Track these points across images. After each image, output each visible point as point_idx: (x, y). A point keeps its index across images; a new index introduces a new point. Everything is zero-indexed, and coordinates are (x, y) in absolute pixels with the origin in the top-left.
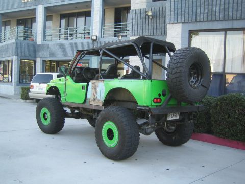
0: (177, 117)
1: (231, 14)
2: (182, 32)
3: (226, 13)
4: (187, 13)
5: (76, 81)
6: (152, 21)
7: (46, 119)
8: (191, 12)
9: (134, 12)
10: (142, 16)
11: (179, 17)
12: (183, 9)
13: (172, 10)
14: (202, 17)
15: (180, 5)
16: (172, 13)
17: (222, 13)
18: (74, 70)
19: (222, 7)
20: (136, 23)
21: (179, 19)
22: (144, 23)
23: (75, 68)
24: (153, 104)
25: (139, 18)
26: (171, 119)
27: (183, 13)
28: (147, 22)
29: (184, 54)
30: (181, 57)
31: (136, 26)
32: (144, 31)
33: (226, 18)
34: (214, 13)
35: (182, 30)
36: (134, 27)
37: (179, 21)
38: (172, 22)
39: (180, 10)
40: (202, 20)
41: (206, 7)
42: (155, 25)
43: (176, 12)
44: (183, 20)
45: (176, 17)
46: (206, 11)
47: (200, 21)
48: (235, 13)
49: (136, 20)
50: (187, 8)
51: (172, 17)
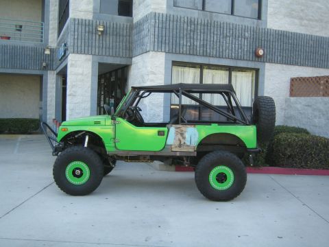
1: (208, 51)
2: (166, 63)
3: (205, 49)
4: (171, 44)
6: (101, 38)
8: (174, 42)
9: (77, 22)
10: (87, 29)
11: (163, 45)
12: (167, 38)
13: (156, 37)
14: (185, 49)
15: (164, 33)
16: (156, 40)
17: (202, 49)
19: (202, 43)
20: (80, 37)
21: (163, 48)
22: (90, 38)
25: (83, 31)
27: (167, 42)
28: (94, 37)
31: (79, 41)
32: (90, 48)
33: (205, 54)
34: (195, 47)
35: (166, 60)
36: (76, 41)
37: (163, 50)
38: (156, 49)
39: (164, 39)
40: (185, 52)
41: (188, 40)
42: (104, 43)
43: (160, 39)
44: (167, 49)
45: (160, 45)
46: (189, 44)
47: (183, 54)
48: (212, 50)
49: (80, 34)
50: (171, 38)
51: (156, 44)
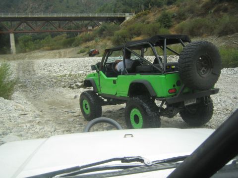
0: (194, 102)
5: (108, 76)
7: (87, 109)
18: (104, 65)
23: (105, 63)
24: (169, 94)
26: (188, 104)
29: (191, 50)
30: (189, 53)
